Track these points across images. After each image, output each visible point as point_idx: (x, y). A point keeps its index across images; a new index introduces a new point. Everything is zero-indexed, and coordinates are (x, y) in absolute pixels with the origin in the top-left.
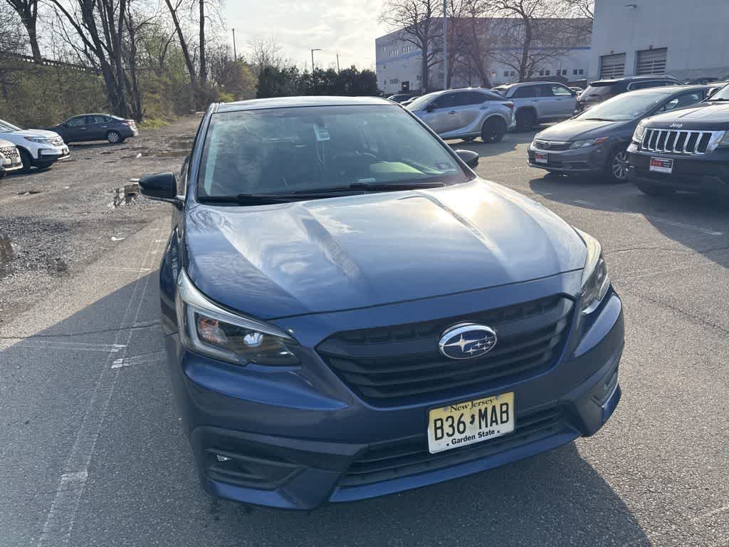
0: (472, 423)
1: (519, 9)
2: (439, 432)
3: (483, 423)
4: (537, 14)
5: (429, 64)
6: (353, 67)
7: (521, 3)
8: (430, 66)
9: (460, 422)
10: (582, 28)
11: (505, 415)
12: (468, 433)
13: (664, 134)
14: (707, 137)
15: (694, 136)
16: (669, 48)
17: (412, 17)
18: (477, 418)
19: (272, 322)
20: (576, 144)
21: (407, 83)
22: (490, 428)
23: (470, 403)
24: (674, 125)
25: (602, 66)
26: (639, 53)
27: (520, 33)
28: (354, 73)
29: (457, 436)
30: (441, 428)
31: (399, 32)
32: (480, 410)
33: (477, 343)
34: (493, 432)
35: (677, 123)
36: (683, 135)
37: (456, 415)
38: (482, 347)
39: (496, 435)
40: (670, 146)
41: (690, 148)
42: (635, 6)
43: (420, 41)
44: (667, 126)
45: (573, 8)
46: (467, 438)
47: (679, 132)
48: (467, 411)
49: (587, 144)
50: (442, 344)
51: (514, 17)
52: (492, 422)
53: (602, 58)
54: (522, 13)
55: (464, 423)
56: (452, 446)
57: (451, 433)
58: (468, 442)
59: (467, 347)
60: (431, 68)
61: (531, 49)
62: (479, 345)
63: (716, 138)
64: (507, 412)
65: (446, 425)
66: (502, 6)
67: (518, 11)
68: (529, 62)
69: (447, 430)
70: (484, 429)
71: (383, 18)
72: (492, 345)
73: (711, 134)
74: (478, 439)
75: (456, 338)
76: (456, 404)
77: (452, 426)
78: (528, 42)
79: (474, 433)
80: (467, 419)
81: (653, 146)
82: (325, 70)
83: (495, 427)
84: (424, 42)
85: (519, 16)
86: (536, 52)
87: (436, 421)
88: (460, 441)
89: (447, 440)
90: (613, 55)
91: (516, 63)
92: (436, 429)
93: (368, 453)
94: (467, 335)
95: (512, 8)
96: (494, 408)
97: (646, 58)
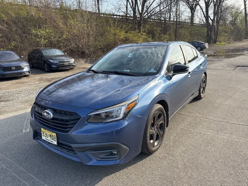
0: (49, 136)
3: (51, 138)
23: (48, 131)
34: (53, 142)
39: (53, 143)
48: (48, 133)
50: (42, 112)
52: (53, 139)
62: (48, 116)
64: (55, 138)
65: (45, 133)
70: (51, 140)
72: (51, 117)
74: (50, 142)
76: (46, 129)
77: (45, 134)
79: (49, 139)
83: (53, 141)
87: (43, 131)
88: (47, 139)
89: (45, 137)
92: (43, 133)
96: (53, 135)
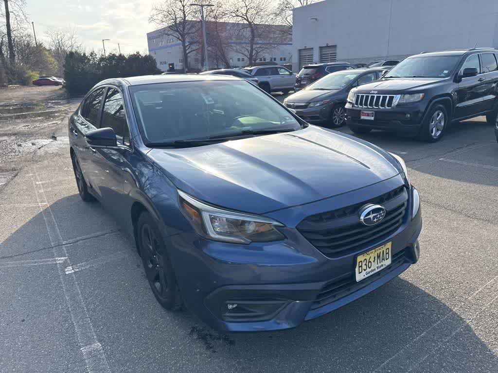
0: (374, 261)
1: (245, 17)
2: (360, 268)
3: (379, 261)
4: (257, 21)
5: (187, 52)
6: (138, 53)
7: (246, 14)
8: (188, 53)
9: (369, 262)
10: (285, 31)
11: (387, 255)
12: (372, 268)
13: (367, 97)
14: (391, 99)
15: (385, 98)
16: (338, 46)
17: (173, 19)
18: (376, 258)
19: (264, 215)
20: (312, 105)
21: (173, 64)
22: (382, 263)
23: (374, 250)
24: (372, 92)
25: (300, 56)
26: (321, 48)
27: (247, 33)
28: (138, 57)
29: (368, 270)
30: (361, 266)
31: (164, 29)
32: (378, 254)
33: (377, 215)
35: (374, 91)
36: (378, 98)
37: (367, 257)
38: (380, 217)
39: (384, 267)
40: (371, 104)
41: (383, 105)
42: (316, 19)
43: (179, 36)
44: (368, 92)
45: (278, 19)
46: (372, 271)
47: (376, 95)
48: (372, 255)
49: (318, 104)
50: (362, 218)
51: (242, 22)
52: (382, 260)
53: (300, 50)
54: (248, 20)
55: (371, 262)
56: (366, 276)
57: (365, 269)
58: (373, 273)
59: (374, 218)
60: (189, 55)
61: (255, 44)
62: (378, 216)
63: (397, 99)
64: (388, 253)
65: (364, 264)
66: (234, 15)
67: (245, 19)
68: (254, 52)
69: (364, 267)
70: (380, 265)
71: (152, 19)
72: (383, 216)
73: (393, 97)
74: (377, 271)
75: (369, 214)
76: (368, 252)
77: (366, 265)
78: (253, 39)
79: (376, 267)
80: (372, 260)
81: (361, 104)
82: (117, 55)
84: (183, 36)
85: (246, 22)
86: (258, 46)
87: (359, 263)
88: (369, 273)
89: (364, 273)
90: (305, 49)
91: (246, 53)
92: (359, 267)
93: (326, 287)
94: (374, 211)
95: (241, 17)
96: (383, 252)
97: (325, 51)
